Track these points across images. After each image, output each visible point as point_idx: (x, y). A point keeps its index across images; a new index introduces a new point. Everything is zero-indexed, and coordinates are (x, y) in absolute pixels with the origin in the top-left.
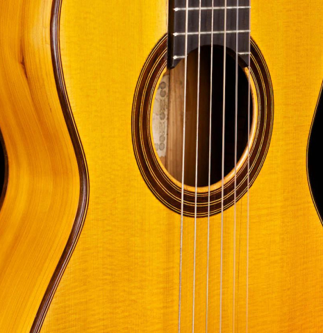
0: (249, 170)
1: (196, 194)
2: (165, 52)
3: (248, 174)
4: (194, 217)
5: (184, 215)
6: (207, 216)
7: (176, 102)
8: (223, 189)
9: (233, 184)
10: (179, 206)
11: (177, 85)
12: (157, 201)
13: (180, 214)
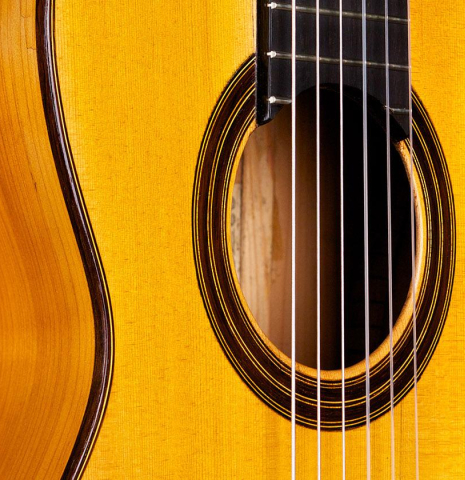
0: (415, 344)
1: (319, 383)
2: (253, 90)
3: (415, 350)
4: (316, 428)
5: (297, 422)
6: (340, 429)
7: (255, 236)
8: (368, 376)
9: (387, 368)
10: (286, 402)
11: (257, 204)
12: (243, 385)
13: (290, 419)
